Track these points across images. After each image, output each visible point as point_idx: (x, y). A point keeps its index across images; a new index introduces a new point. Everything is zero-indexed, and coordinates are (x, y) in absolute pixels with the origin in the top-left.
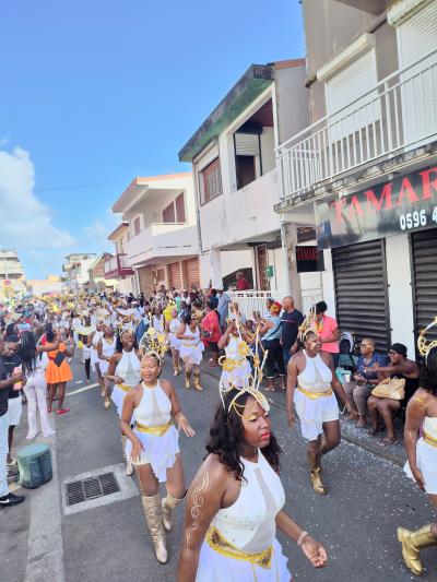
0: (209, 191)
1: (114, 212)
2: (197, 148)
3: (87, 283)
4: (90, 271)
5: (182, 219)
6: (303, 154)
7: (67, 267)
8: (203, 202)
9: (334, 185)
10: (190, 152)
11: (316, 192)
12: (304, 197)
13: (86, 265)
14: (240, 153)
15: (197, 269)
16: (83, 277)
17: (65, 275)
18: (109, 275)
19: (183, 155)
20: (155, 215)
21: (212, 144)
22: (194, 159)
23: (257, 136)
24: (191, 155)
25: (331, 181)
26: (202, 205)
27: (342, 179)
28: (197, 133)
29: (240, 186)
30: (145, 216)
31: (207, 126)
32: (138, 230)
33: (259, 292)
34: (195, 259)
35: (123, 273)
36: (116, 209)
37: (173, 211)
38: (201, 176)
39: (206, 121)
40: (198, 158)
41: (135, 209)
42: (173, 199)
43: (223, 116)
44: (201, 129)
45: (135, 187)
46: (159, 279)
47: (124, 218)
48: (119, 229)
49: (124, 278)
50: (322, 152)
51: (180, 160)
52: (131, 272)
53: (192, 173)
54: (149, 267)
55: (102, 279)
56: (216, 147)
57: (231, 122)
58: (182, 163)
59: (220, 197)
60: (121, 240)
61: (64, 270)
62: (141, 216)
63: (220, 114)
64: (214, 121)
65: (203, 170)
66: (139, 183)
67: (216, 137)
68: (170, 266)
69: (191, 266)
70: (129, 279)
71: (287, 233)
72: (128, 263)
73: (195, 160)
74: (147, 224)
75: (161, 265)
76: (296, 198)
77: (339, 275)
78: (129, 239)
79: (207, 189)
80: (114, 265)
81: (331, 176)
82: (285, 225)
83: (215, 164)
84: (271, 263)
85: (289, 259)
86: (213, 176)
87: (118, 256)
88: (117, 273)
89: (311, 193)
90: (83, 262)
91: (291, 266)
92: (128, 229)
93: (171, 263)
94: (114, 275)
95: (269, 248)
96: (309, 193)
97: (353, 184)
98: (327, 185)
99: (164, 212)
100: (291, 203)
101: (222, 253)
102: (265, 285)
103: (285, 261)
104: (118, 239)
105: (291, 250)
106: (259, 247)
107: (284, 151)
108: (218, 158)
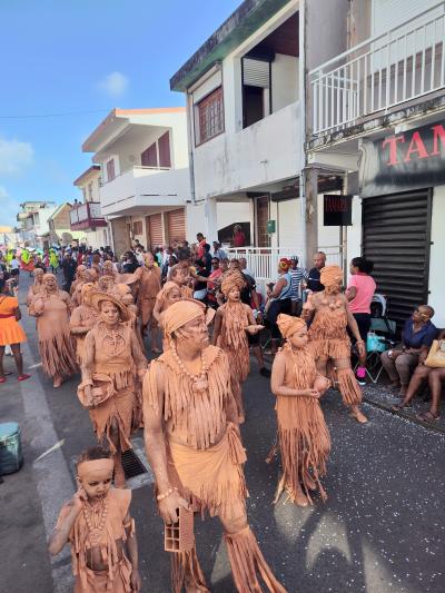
0: (205, 128)
1: (85, 151)
2: (195, 74)
3: (47, 235)
4: (51, 222)
5: (166, 162)
6: (342, 76)
7: (22, 216)
8: (198, 142)
9: (392, 118)
10: (184, 79)
11: (365, 126)
13: (45, 215)
14: (247, 82)
15: (183, 222)
16: (42, 228)
17: (19, 225)
18: (77, 226)
19: (175, 83)
20: (132, 158)
21: (214, 68)
22: (189, 88)
23: (267, 64)
24: (186, 83)
25: (386, 113)
26: (196, 146)
27: (404, 110)
28: (197, 55)
29: (245, 125)
30: (120, 158)
31: (211, 45)
32: (112, 176)
33: (257, 248)
34: (180, 210)
35: (94, 224)
36: (87, 148)
37: (157, 152)
38: (197, 109)
39: (211, 39)
40: (195, 86)
41: (110, 148)
42: (155, 139)
43: (232, 33)
44: (202, 49)
45: (112, 121)
46: (135, 233)
47: (95, 160)
48: (88, 172)
49: (94, 230)
50: (362, 82)
51: (172, 88)
52: (103, 223)
53: (185, 108)
54: (123, 218)
55: (69, 231)
56: (219, 74)
57: (240, 42)
58: (173, 92)
59: (221, 137)
60: (90, 186)
61: (18, 220)
62: (116, 158)
63: (230, 30)
64: (220, 39)
65: (199, 103)
66: (118, 116)
67: (220, 61)
68: (148, 219)
69: (174, 219)
70: (100, 231)
71: (307, 180)
72: (103, 212)
73: (190, 91)
74: (125, 168)
75: (138, 216)
76: (336, 134)
77: (369, 231)
78: (101, 185)
79: (202, 127)
80: (83, 214)
81: (386, 106)
82: (306, 171)
83: (215, 96)
84: (273, 217)
85: (307, 211)
86: (211, 110)
87: (88, 204)
88: (87, 224)
89: (360, 128)
90: (41, 212)
91: (310, 220)
92: (100, 173)
93: (152, 215)
94: (83, 225)
95: (274, 201)
96: (357, 127)
97: (418, 116)
98: (381, 118)
99: (143, 155)
100: (329, 139)
101: (218, 204)
102: (264, 241)
103: (303, 213)
104: (86, 185)
105: (310, 200)
106: (260, 198)
107: (321, 76)
108: (221, 87)
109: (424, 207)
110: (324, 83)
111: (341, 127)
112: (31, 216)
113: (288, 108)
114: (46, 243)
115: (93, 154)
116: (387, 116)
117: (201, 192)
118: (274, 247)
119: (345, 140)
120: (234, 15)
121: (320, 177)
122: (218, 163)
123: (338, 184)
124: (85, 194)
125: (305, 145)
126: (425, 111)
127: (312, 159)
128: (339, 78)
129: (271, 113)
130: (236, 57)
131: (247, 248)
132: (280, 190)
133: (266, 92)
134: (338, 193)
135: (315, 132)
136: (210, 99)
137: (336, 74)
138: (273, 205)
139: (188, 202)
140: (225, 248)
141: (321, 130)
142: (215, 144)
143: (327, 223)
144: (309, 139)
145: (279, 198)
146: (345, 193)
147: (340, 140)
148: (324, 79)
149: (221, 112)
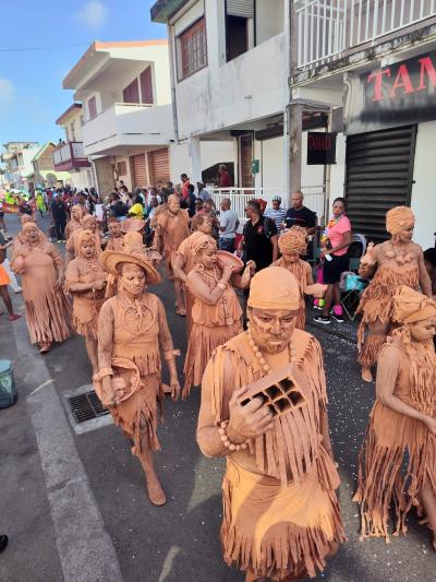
0: (188, 61)
1: (65, 88)
2: (176, 4)
4: (34, 162)
5: (148, 99)
6: (328, 3)
7: (6, 157)
8: (180, 77)
9: (378, 50)
10: (165, 9)
11: (351, 59)
13: (29, 156)
14: (231, 11)
15: (167, 162)
16: (26, 169)
18: (61, 166)
19: (156, 13)
20: (114, 95)
22: (171, 19)
24: (167, 12)
25: (373, 44)
26: (178, 82)
27: (391, 40)
29: (228, 60)
30: (102, 97)
32: (93, 114)
34: (164, 150)
35: (77, 164)
36: (68, 84)
37: (139, 88)
38: (178, 41)
40: (175, 18)
42: (136, 74)
46: (119, 174)
47: (75, 97)
48: (69, 110)
49: (78, 170)
51: (153, 19)
52: (87, 164)
53: (167, 41)
54: (106, 158)
55: (53, 172)
56: (201, 4)
59: (205, 69)
60: (72, 125)
62: (97, 95)
65: (181, 36)
66: (98, 49)
68: (132, 159)
69: (159, 159)
70: (84, 171)
71: (292, 116)
72: (87, 152)
73: (171, 21)
74: (106, 106)
75: (121, 156)
76: (321, 67)
77: (353, 169)
78: (83, 123)
79: (185, 61)
80: (67, 156)
82: (290, 107)
83: (197, 27)
84: (257, 157)
85: (291, 150)
86: (194, 43)
87: (71, 143)
88: (71, 165)
89: (345, 61)
90: (24, 152)
91: (294, 159)
92: (81, 111)
93: (136, 154)
94: (67, 166)
95: (258, 139)
96: (341, 59)
97: (406, 48)
98: (368, 50)
99: (125, 92)
100: (314, 73)
101: (202, 143)
102: (247, 181)
103: (287, 152)
104: (68, 124)
105: (294, 138)
106: (244, 137)
107: (307, 4)
108: (203, 18)
109: (409, 144)
111: (326, 60)
112: (15, 157)
113: (273, 40)
114: (31, 185)
115: (74, 91)
116: (374, 48)
117: (184, 131)
118: (257, 188)
119: (330, 74)
121: (305, 114)
122: (201, 99)
123: (323, 121)
124: (68, 133)
125: (289, 79)
126: (413, 42)
127: (298, 94)
128: (326, 6)
129: (255, 45)
131: (231, 189)
132: (265, 128)
133: (250, 23)
134: (323, 130)
135: (299, 66)
136: (193, 30)
138: (257, 144)
139: (172, 141)
140: (209, 189)
141: (306, 63)
142: (199, 77)
143: (310, 162)
144: (294, 73)
145: (263, 136)
146: (330, 131)
147: (325, 74)
148: (310, 8)
149: (204, 44)
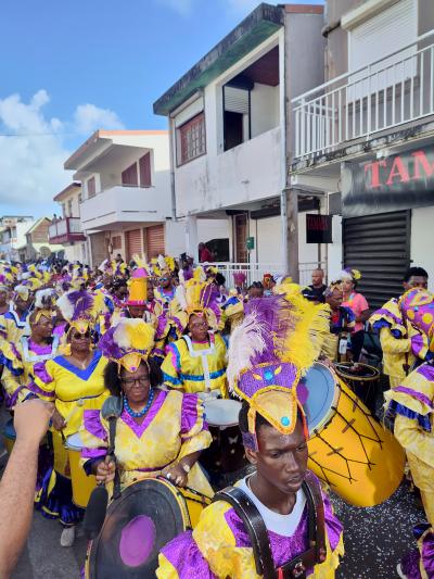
0: (185, 152)
1: (67, 168)
2: (178, 99)
3: (24, 249)
4: (28, 235)
5: (147, 182)
6: (324, 104)
8: (179, 163)
9: (374, 143)
10: (167, 105)
11: (348, 151)
12: (330, 156)
13: (22, 229)
14: (228, 108)
15: (162, 237)
16: (19, 241)
18: (55, 240)
19: (159, 107)
20: (113, 177)
21: (196, 95)
22: (171, 113)
23: (246, 92)
24: (169, 107)
25: (368, 139)
26: (178, 167)
27: (386, 137)
29: (226, 148)
30: (101, 176)
31: (194, 73)
32: (92, 193)
33: (236, 264)
34: (160, 226)
35: (73, 238)
36: (69, 166)
37: (137, 171)
38: (179, 132)
39: (194, 68)
40: (177, 111)
41: (91, 167)
42: (136, 159)
43: (216, 63)
44: (185, 77)
45: (96, 141)
46: (114, 247)
47: (75, 177)
48: (68, 189)
49: (72, 244)
51: (155, 112)
52: (82, 238)
53: (167, 131)
54: (103, 233)
55: (47, 245)
56: (200, 100)
57: (222, 72)
59: (203, 158)
60: (70, 202)
62: (97, 177)
63: (213, 61)
64: (204, 68)
65: (181, 127)
66: (101, 136)
67: (202, 88)
68: (127, 234)
69: (153, 234)
70: (79, 245)
71: (288, 200)
72: (84, 226)
73: (173, 115)
74: (105, 186)
75: (117, 231)
76: (316, 158)
77: (350, 249)
78: (81, 201)
79: (184, 149)
80: (62, 229)
81: (367, 133)
82: (287, 191)
83: (197, 120)
84: (252, 234)
85: (289, 229)
86: (192, 134)
87: (68, 219)
88: (66, 238)
89: (342, 152)
90: (19, 225)
91: (291, 238)
92: (80, 190)
93: (130, 230)
94: (62, 240)
95: (253, 218)
96: (339, 151)
97: (400, 143)
98: (364, 144)
99: (124, 174)
100: (312, 162)
101: (199, 221)
102: (242, 257)
103: (284, 230)
104: (66, 201)
105: (291, 218)
106: (239, 216)
107: (304, 104)
108: (202, 112)
109: (404, 227)
110: (307, 110)
112: (8, 230)
113: (269, 133)
115: (75, 172)
116: (369, 142)
117: (182, 209)
118: (252, 263)
119: (327, 164)
120: (217, 47)
121: (299, 197)
122: (199, 182)
124: (64, 209)
126: (406, 138)
127: (294, 181)
128: (321, 107)
129: (250, 138)
130: (217, 85)
131: (226, 264)
133: (245, 119)
135: (297, 156)
136: (192, 123)
137: (318, 103)
138: (252, 223)
139: (169, 218)
142: (197, 165)
143: (310, 240)
144: (291, 165)
145: (257, 215)
146: (323, 213)
147: (323, 163)
148: (306, 108)
149: (203, 136)
